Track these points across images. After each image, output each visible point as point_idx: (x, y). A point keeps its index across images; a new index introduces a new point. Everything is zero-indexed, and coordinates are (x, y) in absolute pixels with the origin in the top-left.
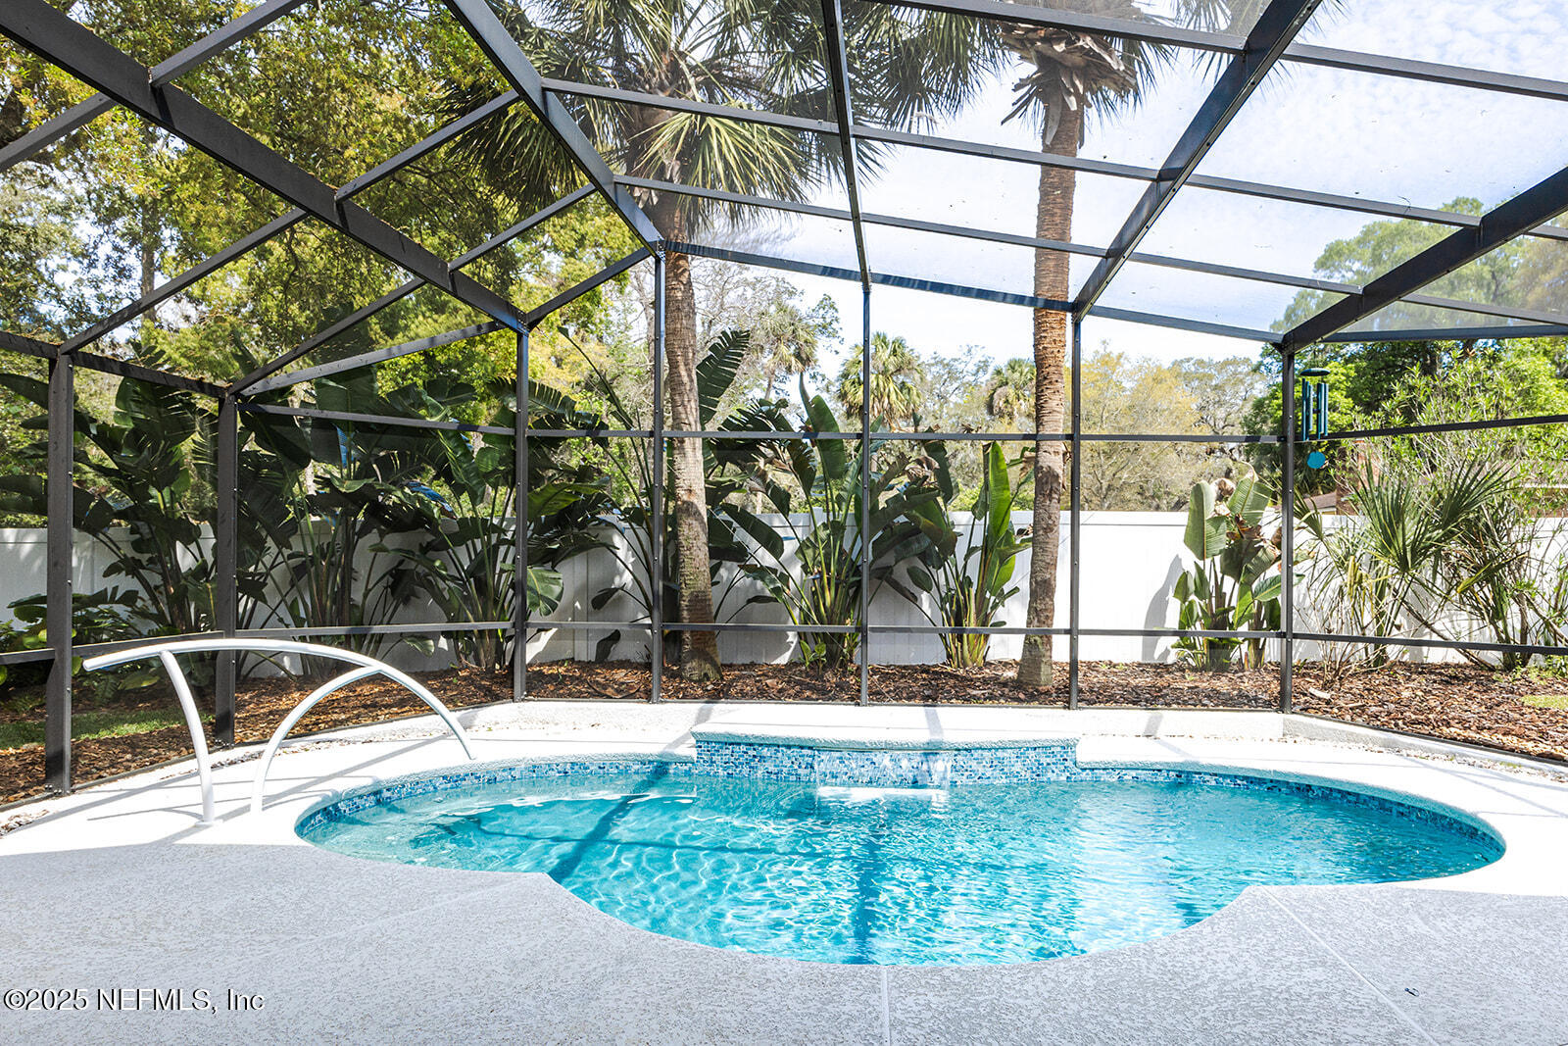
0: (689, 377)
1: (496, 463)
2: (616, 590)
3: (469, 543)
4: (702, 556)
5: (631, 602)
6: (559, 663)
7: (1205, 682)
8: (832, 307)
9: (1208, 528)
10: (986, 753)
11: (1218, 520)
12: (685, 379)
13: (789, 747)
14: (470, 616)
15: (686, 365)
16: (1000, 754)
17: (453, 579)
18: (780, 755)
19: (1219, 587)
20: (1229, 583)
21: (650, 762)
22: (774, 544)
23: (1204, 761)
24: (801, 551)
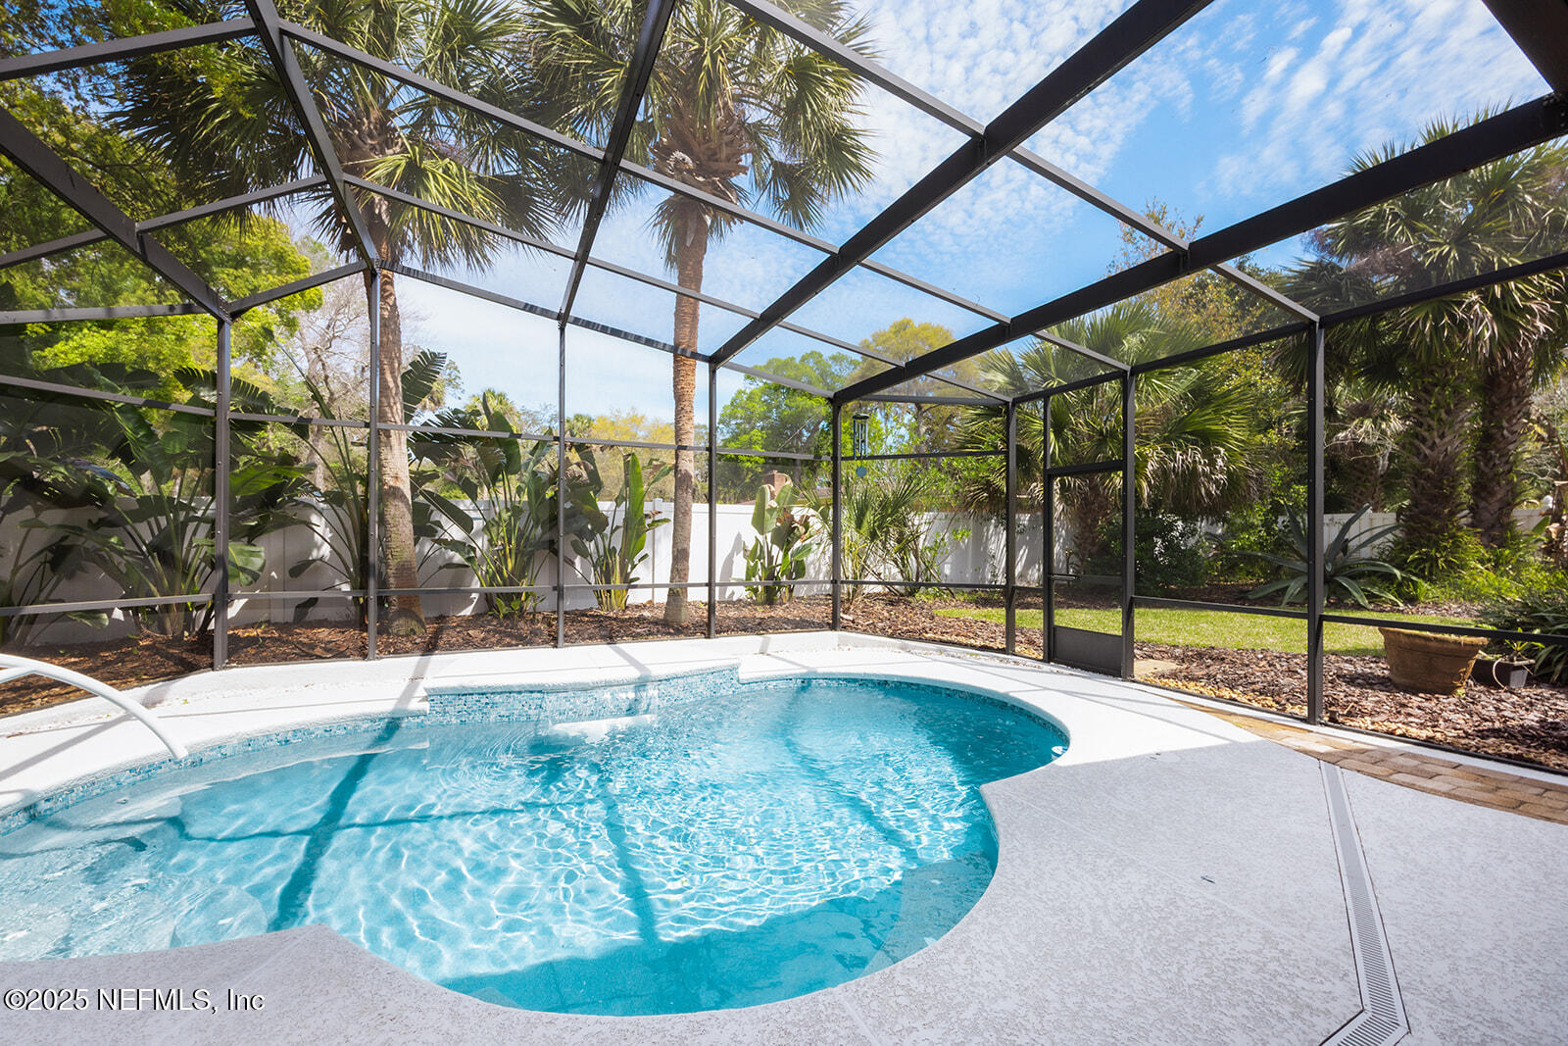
0: (394, 384)
1: (184, 447)
2: (314, 561)
3: (152, 520)
4: (407, 532)
5: (330, 572)
6: (254, 625)
7: (760, 613)
8: (456, 369)
9: (767, 515)
10: (680, 681)
11: (772, 510)
12: (391, 385)
13: (520, 693)
14: (153, 588)
15: (392, 373)
16: (690, 680)
17: (132, 554)
18: (511, 700)
19: (769, 553)
20: (775, 550)
21: (380, 719)
22: (465, 522)
23: (820, 671)
24: (487, 528)
